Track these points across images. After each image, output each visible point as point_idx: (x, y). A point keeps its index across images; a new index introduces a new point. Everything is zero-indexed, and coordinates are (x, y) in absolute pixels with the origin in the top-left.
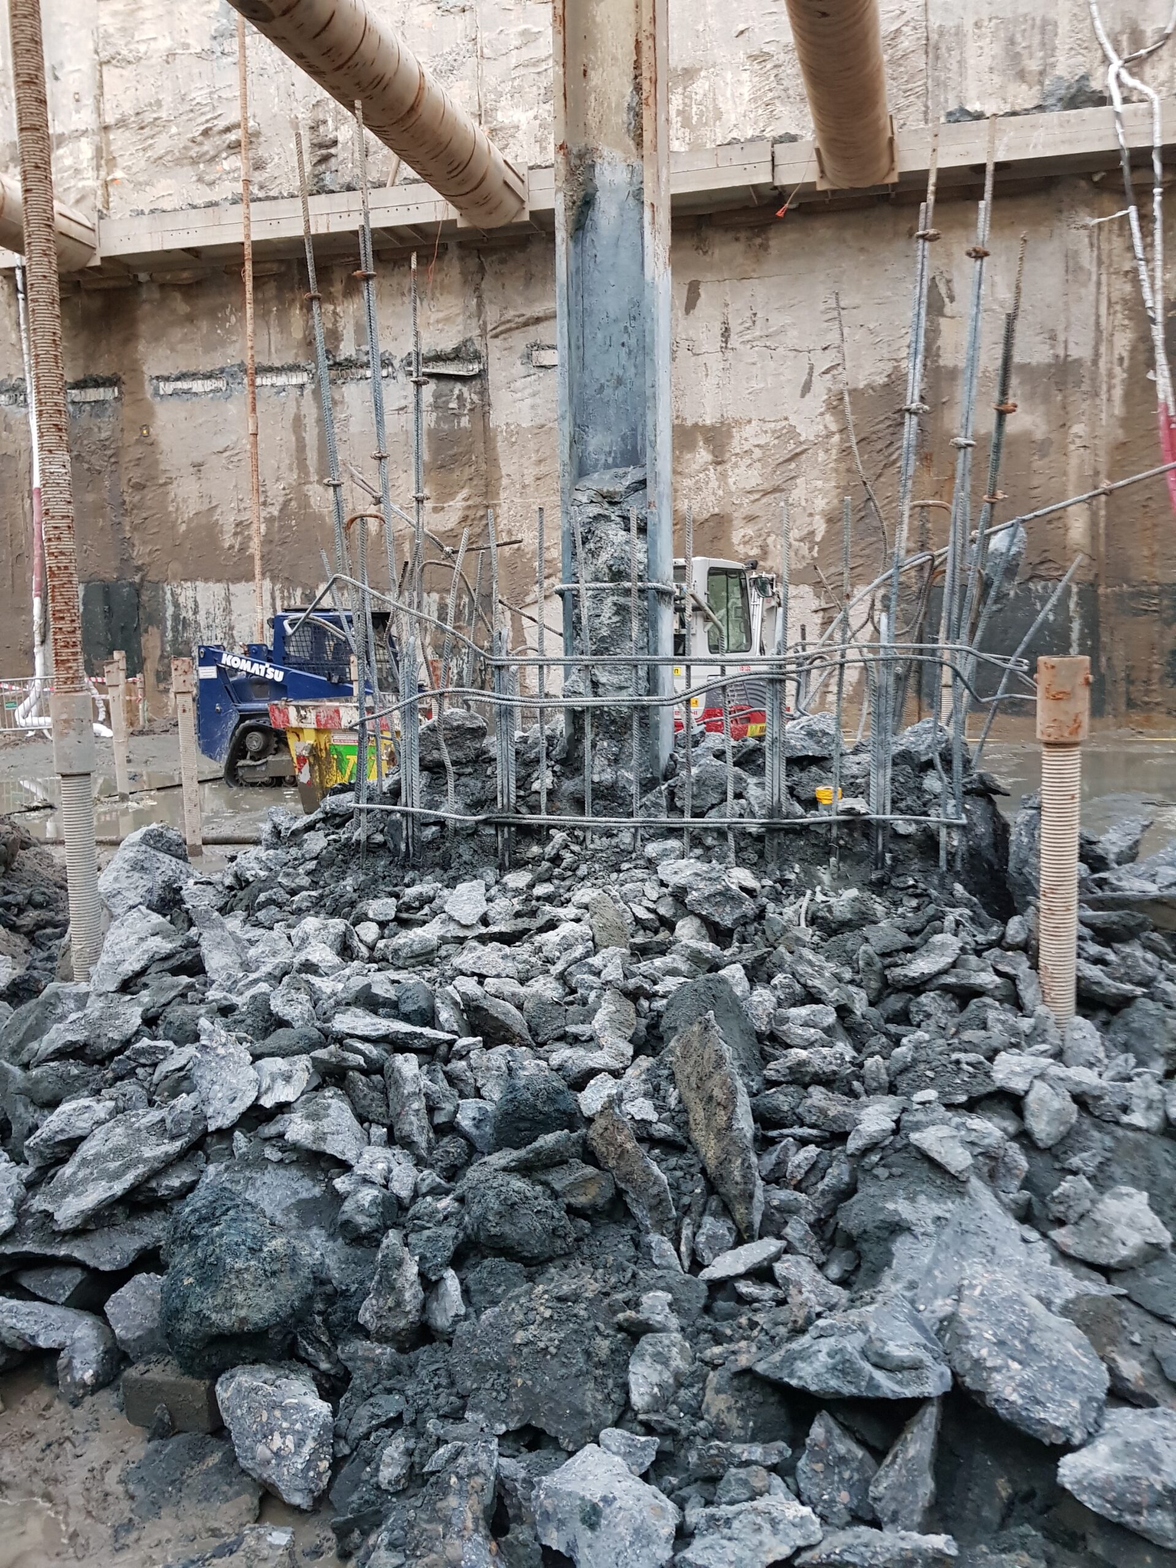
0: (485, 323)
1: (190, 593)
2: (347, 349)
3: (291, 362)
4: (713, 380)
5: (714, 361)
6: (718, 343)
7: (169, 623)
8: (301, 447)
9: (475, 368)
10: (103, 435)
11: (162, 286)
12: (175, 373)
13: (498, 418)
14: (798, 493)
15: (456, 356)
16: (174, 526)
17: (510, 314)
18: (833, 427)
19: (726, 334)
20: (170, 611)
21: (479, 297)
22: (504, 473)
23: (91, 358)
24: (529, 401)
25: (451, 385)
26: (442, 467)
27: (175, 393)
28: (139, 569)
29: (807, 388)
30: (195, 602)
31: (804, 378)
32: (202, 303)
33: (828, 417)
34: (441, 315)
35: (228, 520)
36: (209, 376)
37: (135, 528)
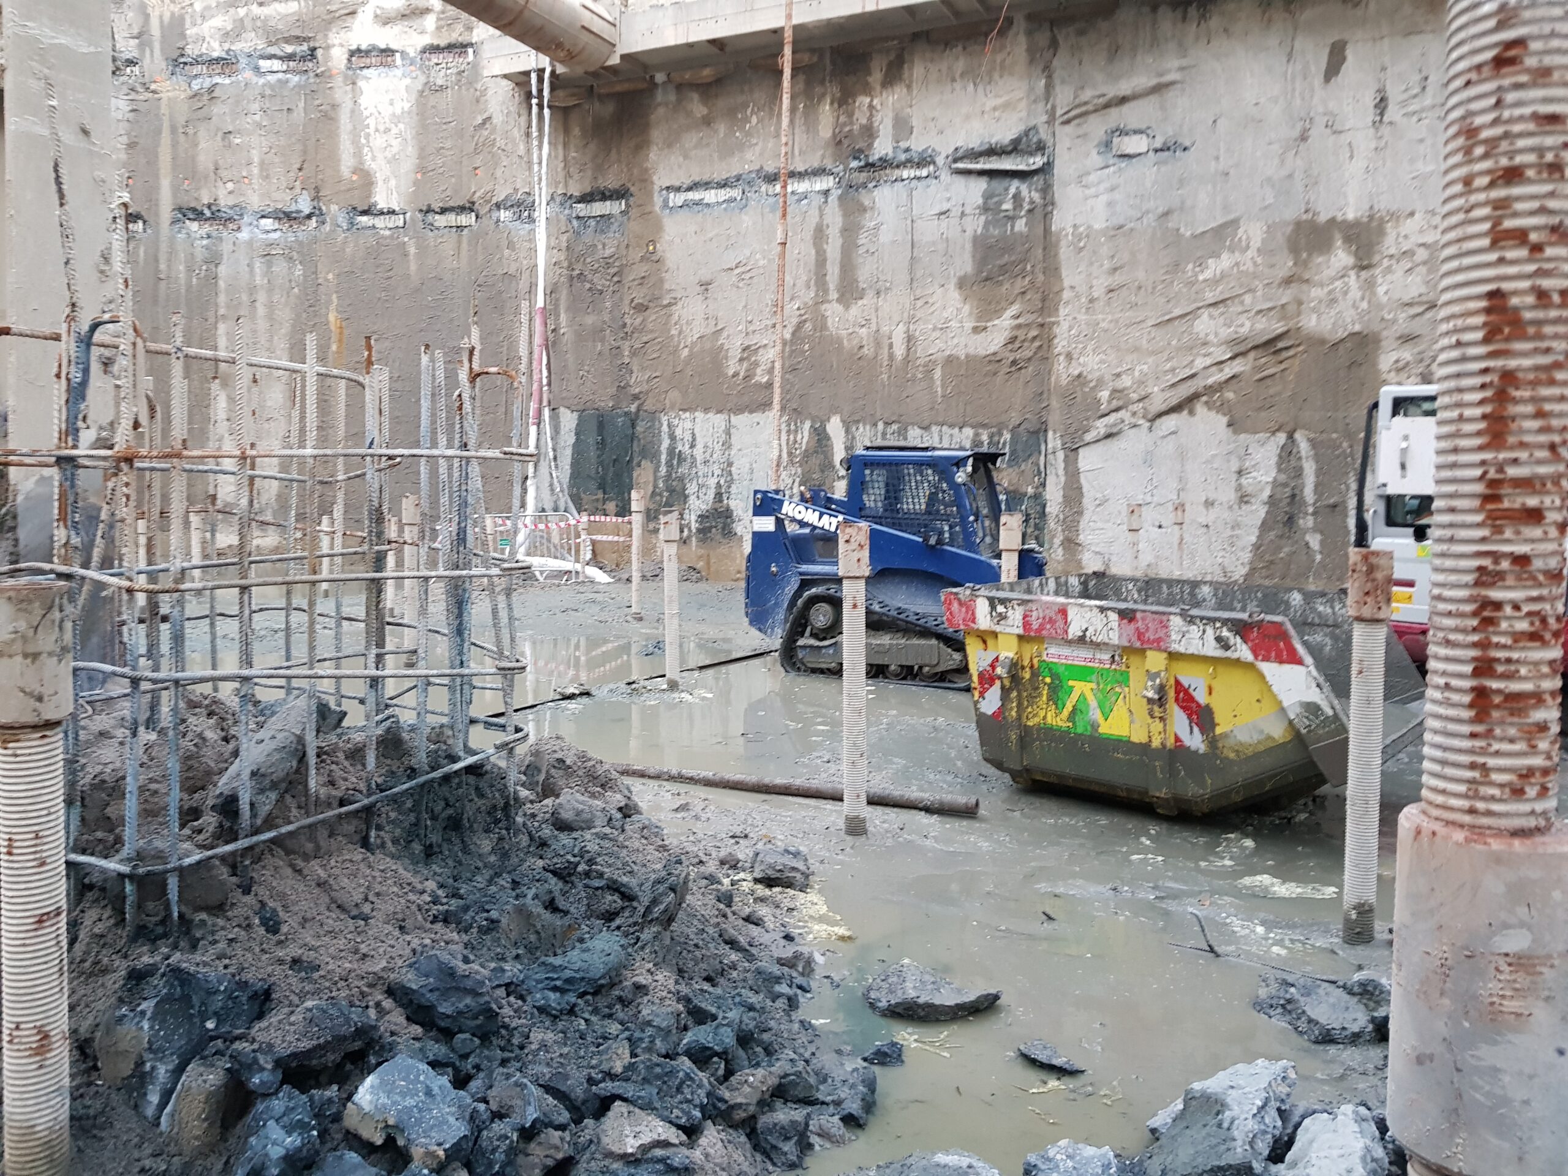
0: (1054, 108)
1: (688, 425)
2: (882, 147)
3: (816, 164)
5: (1364, 140)
6: (1370, 115)
7: (664, 457)
8: (821, 261)
9: (1038, 161)
10: (608, 252)
11: (680, 87)
12: (688, 182)
13: (1062, 220)
15: (1014, 148)
16: (676, 351)
17: (1087, 94)
19: (1382, 104)
20: (666, 443)
21: (1049, 77)
22: (1066, 283)
23: (599, 169)
24: (1104, 198)
25: (1006, 182)
26: (987, 279)
27: (685, 205)
28: (636, 397)
30: (693, 434)
32: (722, 103)
34: (999, 101)
35: (734, 345)
36: (723, 185)
37: (634, 353)
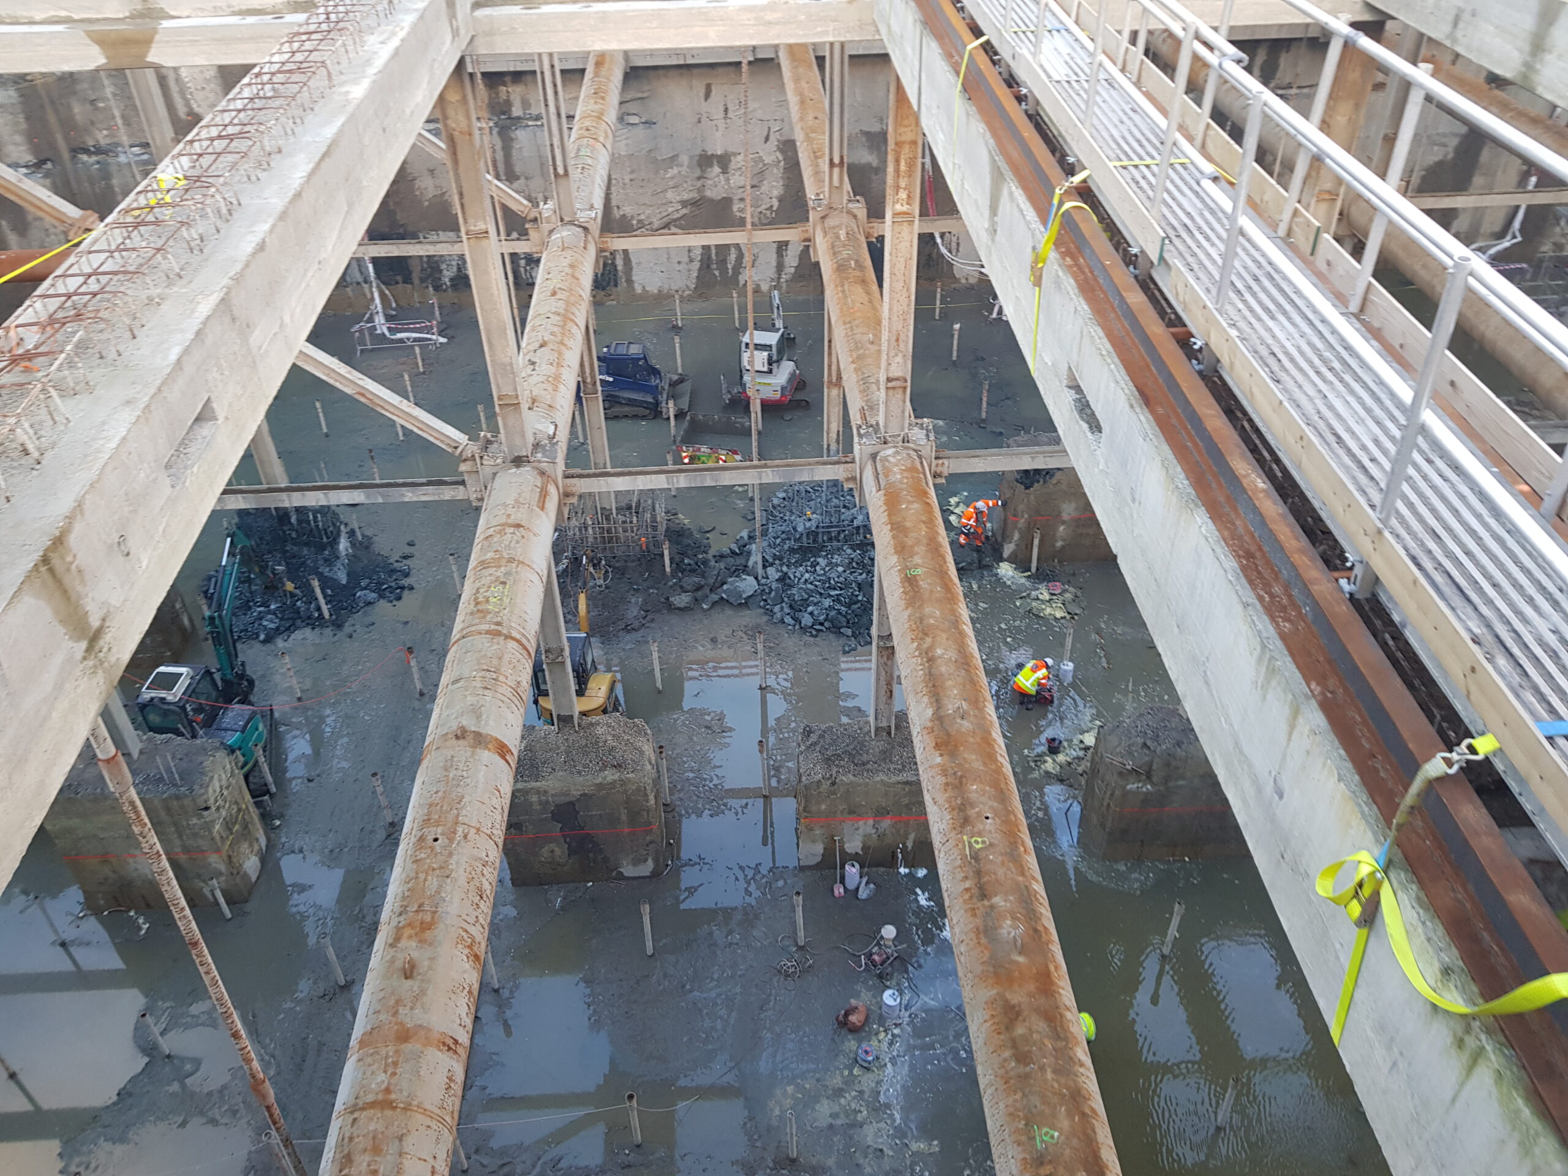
2: (517, 111)
4: (719, 134)
5: (721, 124)
6: (722, 115)
14: (765, 187)
16: (421, 203)
18: (781, 158)
19: (726, 110)
29: (767, 139)
31: (766, 133)
33: (778, 154)
